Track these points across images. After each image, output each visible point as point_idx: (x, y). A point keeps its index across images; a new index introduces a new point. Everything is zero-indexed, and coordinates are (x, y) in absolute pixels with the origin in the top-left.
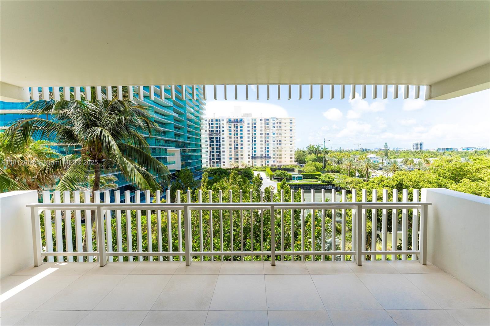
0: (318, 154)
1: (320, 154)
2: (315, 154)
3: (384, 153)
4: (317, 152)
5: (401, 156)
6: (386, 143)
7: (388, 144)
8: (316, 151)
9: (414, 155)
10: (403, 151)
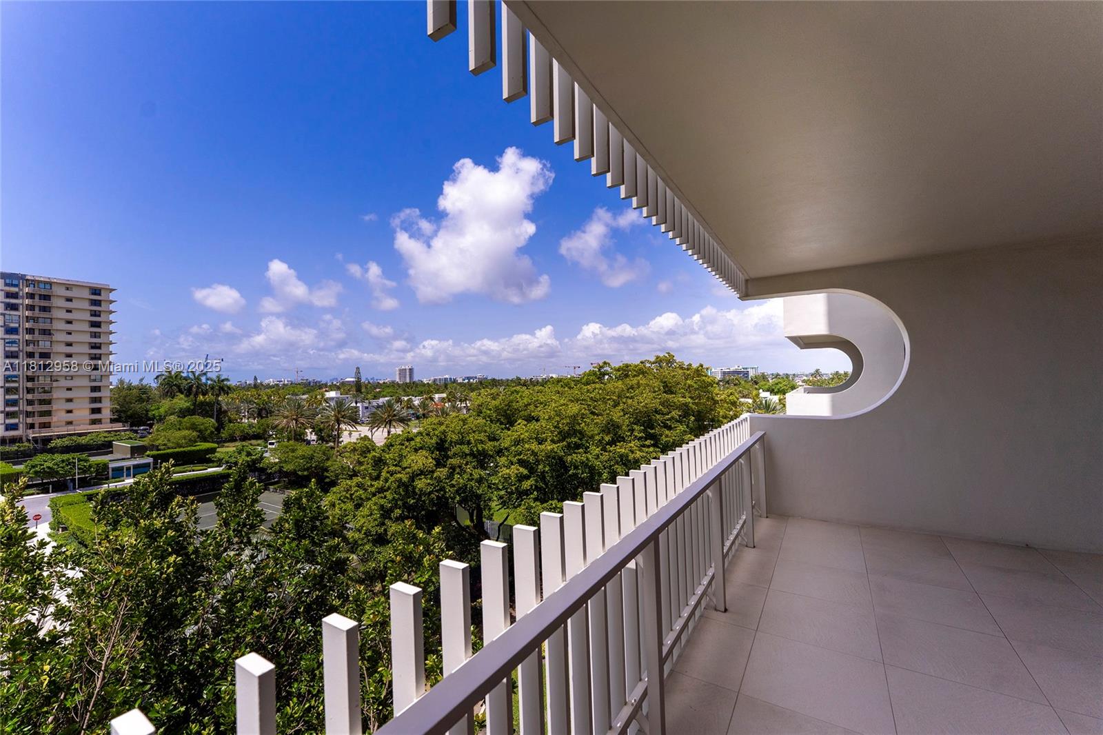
0: (196, 395)
1: (204, 395)
2: (187, 396)
3: (354, 389)
4: (194, 390)
5: (384, 393)
6: (358, 368)
7: (361, 371)
8: (191, 387)
9: (404, 390)
10: (384, 383)
